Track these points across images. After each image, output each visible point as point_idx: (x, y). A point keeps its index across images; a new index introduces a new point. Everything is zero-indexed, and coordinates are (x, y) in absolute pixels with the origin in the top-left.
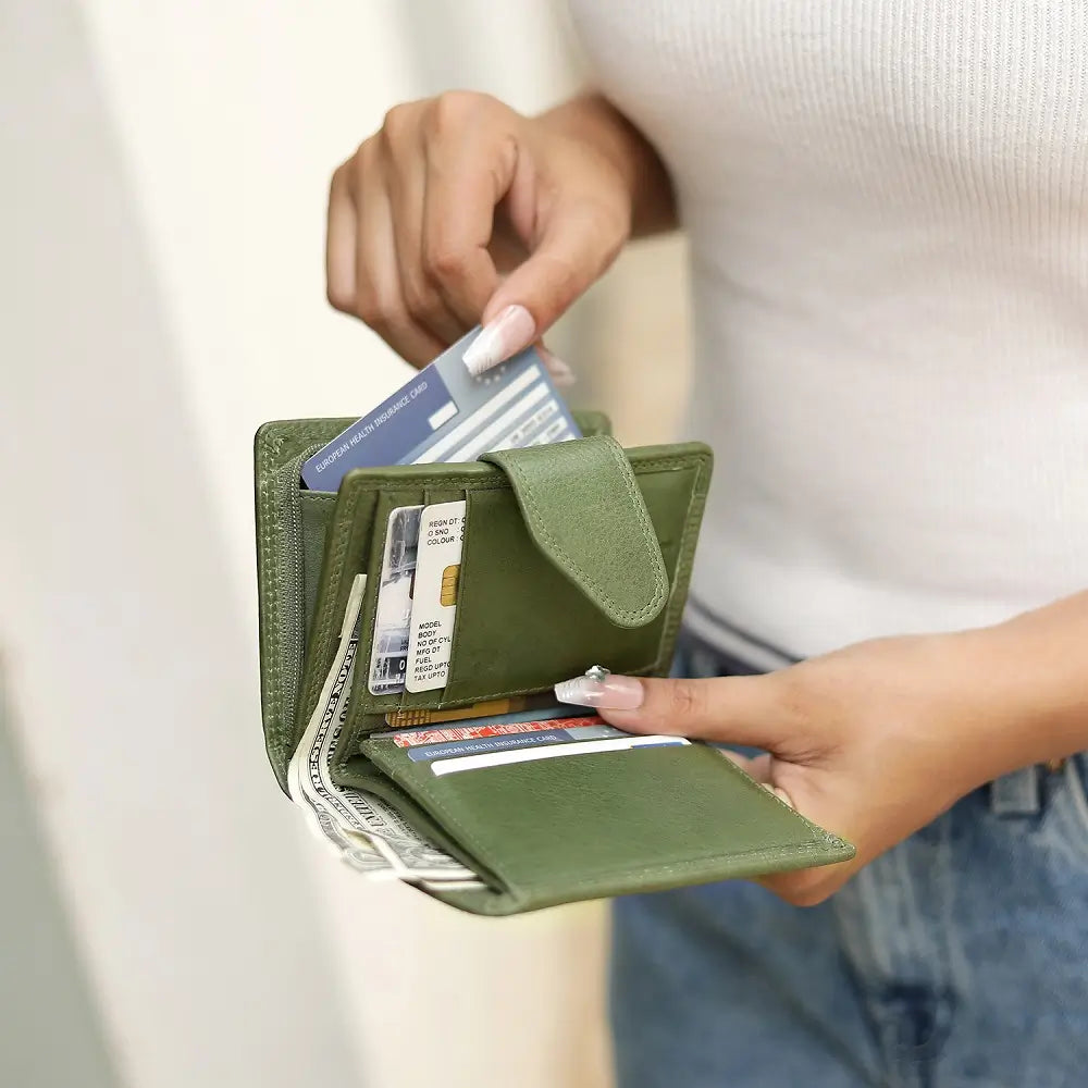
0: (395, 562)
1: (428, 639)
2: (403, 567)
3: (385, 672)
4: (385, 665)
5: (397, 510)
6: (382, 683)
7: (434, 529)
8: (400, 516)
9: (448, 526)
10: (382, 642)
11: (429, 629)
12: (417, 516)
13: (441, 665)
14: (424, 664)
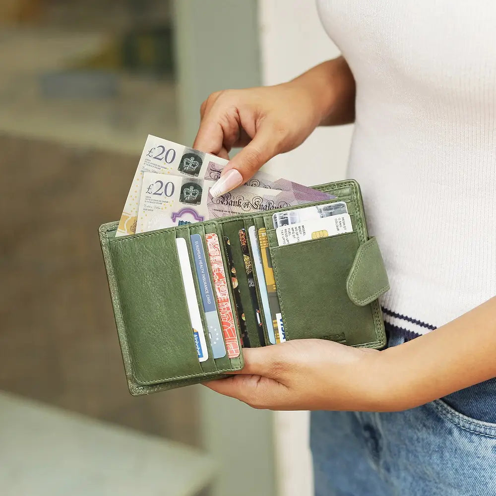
0: (325, 209)
1: (298, 231)
2: (324, 213)
3: (282, 218)
4: (285, 218)
5: (346, 204)
6: (278, 219)
7: (341, 220)
8: (343, 206)
9: (343, 226)
10: (294, 213)
11: (302, 230)
12: (344, 212)
13: (288, 241)
14: (288, 233)
